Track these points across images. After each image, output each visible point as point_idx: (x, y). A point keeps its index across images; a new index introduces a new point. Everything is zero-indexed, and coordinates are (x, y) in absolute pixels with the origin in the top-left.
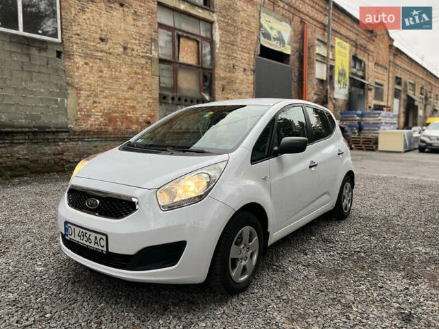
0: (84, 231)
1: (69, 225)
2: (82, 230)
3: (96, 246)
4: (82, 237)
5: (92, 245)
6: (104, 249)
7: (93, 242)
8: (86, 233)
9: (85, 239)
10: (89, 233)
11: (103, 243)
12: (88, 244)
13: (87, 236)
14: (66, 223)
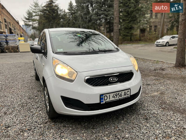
0: (117, 93)
1: (104, 95)
2: (115, 93)
3: (125, 96)
4: (115, 97)
5: (123, 97)
6: (129, 95)
7: (123, 95)
8: (118, 93)
9: (118, 96)
10: (120, 92)
11: (128, 93)
12: (120, 98)
13: (120, 94)
14: (101, 95)
